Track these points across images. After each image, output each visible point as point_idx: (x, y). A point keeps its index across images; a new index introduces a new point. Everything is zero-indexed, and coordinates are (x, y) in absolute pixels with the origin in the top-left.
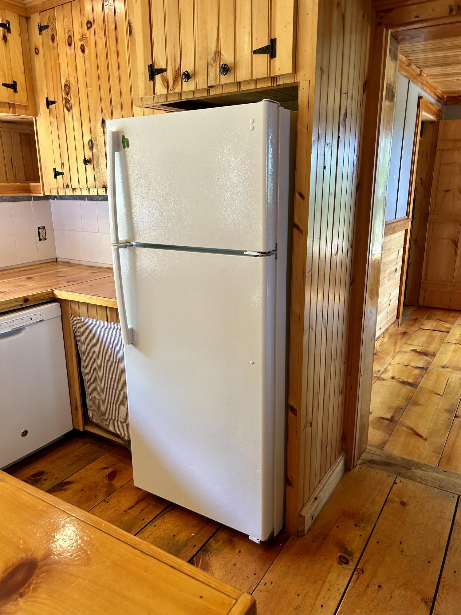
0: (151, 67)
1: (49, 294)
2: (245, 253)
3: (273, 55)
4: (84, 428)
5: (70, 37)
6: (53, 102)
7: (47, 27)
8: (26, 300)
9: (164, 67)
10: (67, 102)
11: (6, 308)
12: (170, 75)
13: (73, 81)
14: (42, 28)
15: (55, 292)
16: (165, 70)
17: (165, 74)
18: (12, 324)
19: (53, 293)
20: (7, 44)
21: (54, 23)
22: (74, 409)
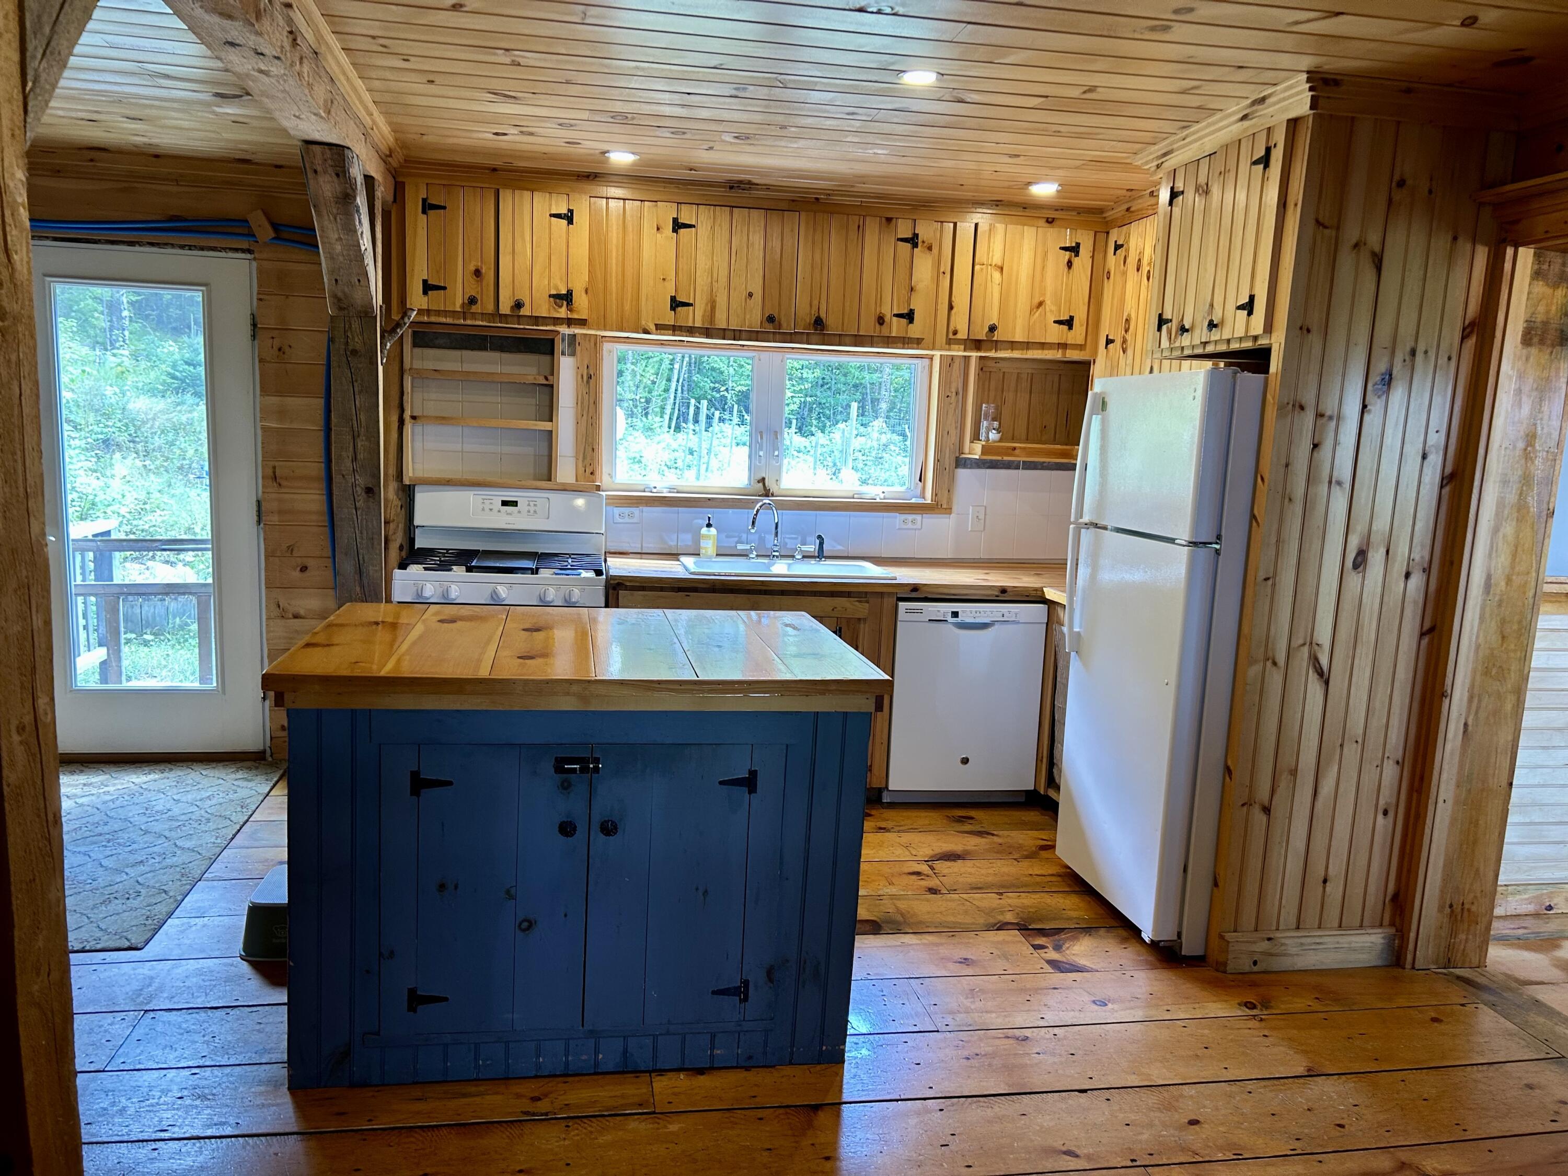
0: (1160, 315)
1: (1036, 590)
2: (1177, 541)
3: (1250, 313)
4: (1046, 791)
5: (1139, 260)
6: (1112, 341)
7: (1122, 246)
8: (1004, 590)
9: (1170, 317)
10: (1124, 341)
11: (975, 595)
12: (1174, 325)
13: (1133, 316)
14: (1118, 247)
15: (1045, 589)
16: (1171, 321)
17: (1170, 324)
18: (978, 614)
19: (1043, 591)
20: (1071, 271)
21: (1128, 242)
22: (1039, 760)
